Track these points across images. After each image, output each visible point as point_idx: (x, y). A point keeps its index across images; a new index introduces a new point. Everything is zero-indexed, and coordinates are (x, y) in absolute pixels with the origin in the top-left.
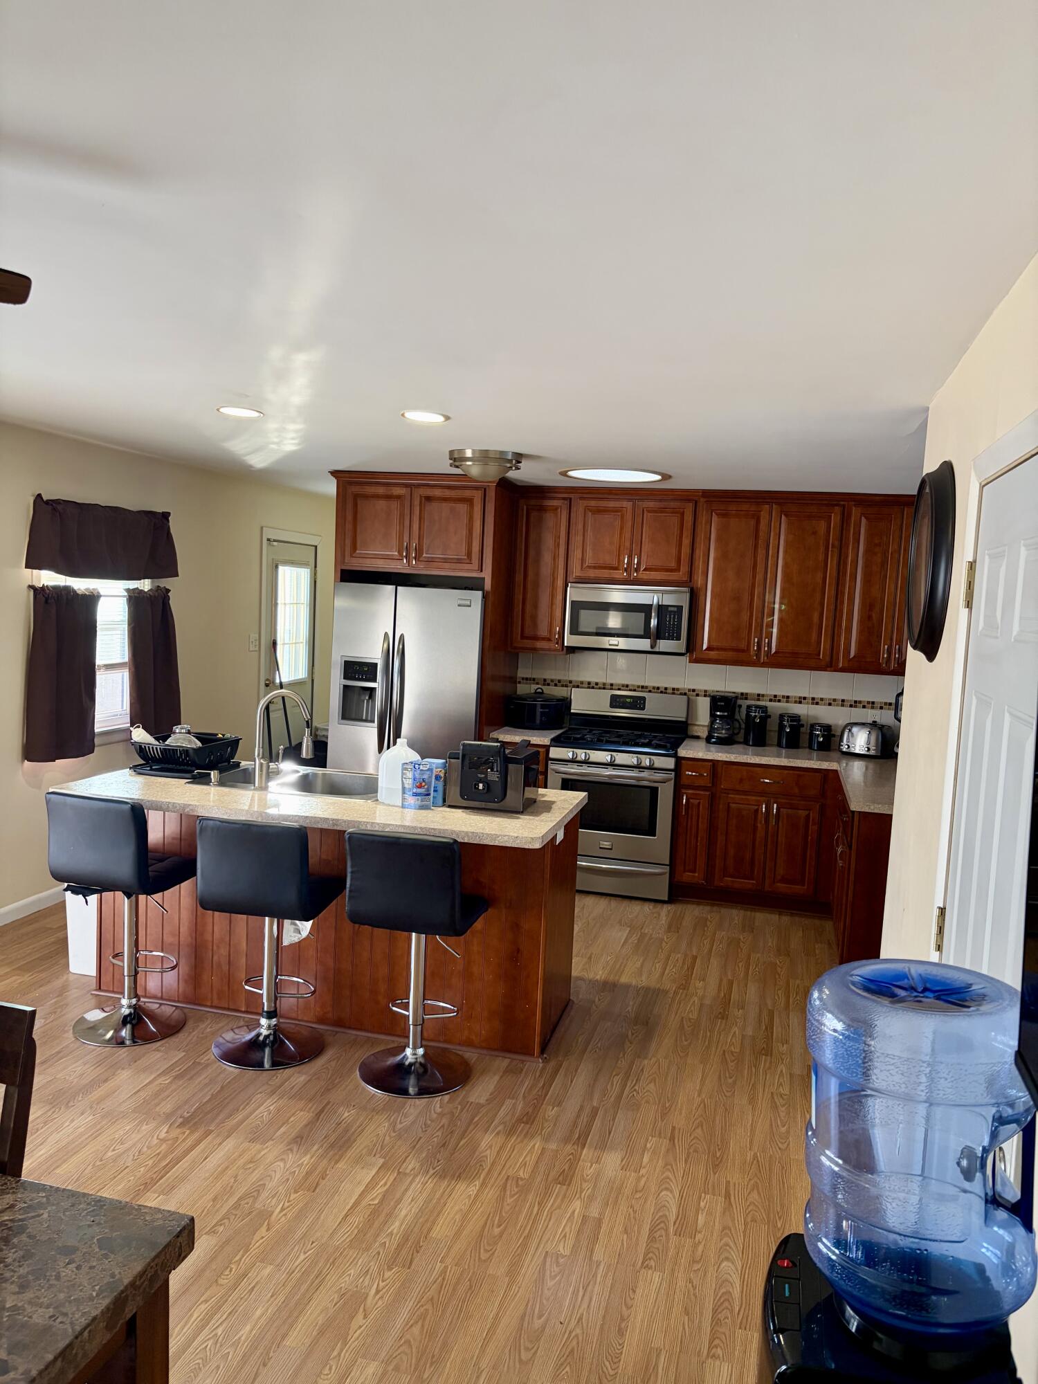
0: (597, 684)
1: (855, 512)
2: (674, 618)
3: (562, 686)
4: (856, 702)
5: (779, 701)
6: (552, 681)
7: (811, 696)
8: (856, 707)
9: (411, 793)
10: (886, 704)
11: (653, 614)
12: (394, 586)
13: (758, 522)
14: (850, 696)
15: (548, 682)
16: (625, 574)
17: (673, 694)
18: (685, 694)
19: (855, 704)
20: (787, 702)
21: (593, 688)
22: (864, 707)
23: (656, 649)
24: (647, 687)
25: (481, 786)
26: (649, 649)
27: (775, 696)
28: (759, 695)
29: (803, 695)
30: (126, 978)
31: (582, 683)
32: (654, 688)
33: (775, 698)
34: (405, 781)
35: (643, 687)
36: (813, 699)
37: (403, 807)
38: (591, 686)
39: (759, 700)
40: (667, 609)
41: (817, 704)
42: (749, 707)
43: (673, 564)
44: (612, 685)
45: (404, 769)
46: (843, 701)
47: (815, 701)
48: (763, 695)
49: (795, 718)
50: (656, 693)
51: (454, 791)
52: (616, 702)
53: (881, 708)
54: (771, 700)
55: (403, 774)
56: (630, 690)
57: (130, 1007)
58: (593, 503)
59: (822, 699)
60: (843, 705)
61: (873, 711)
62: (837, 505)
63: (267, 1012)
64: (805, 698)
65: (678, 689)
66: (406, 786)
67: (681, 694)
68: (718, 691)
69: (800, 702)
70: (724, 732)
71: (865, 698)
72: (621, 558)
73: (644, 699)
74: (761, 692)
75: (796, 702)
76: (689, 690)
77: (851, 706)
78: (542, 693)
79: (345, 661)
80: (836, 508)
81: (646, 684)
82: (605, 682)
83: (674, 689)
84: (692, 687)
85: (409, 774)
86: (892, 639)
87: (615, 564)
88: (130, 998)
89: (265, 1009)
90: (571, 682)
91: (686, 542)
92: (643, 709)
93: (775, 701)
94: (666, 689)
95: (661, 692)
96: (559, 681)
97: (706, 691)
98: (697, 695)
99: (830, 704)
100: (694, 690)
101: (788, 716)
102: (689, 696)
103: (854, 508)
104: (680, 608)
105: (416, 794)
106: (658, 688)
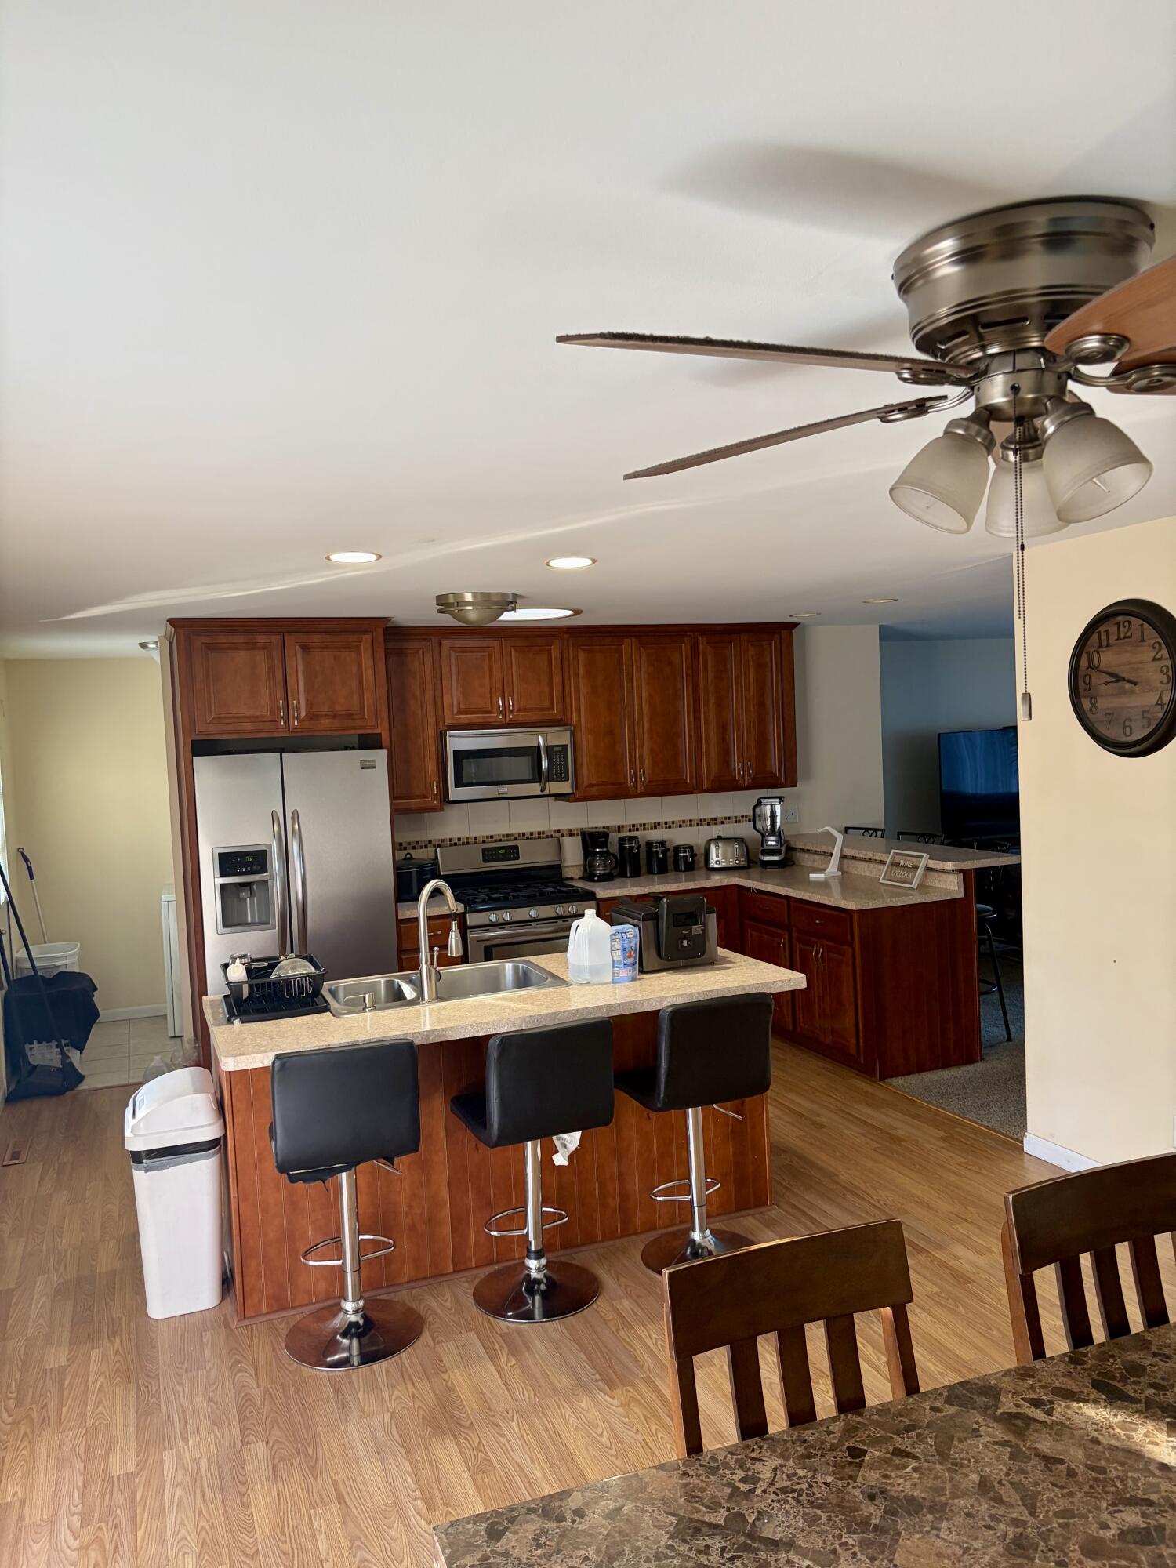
0: (459, 839)
1: (702, 641)
2: (560, 758)
3: (422, 847)
4: (701, 820)
5: (637, 830)
6: (409, 843)
7: (664, 820)
8: (702, 825)
9: (622, 965)
10: (725, 818)
11: (543, 756)
12: (279, 754)
13: (621, 657)
14: (696, 816)
15: (404, 846)
16: (501, 717)
17: (539, 838)
18: (551, 836)
19: (701, 822)
20: (644, 829)
21: (455, 844)
22: (708, 824)
23: (546, 792)
24: (512, 835)
25: (685, 943)
26: (539, 793)
27: (634, 825)
28: (619, 827)
29: (657, 821)
30: (349, 1275)
31: (443, 841)
32: (519, 834)
33: (634, 828)
34: (614, 954)
35: (508, 836)
36: (666, 823)
37: (613, 982)
38: (453, 842)
39: (619, 831)
40: (553, 749)
41: (670, 827)
42: (621, 840)
43: (547, 703)
44: (475, 838)
45: (613, 940)
46: (691, 821)
47: (668, 826)
48: (623, 826)
49: (662, 843)
50: (523, 839)
51: (651, 956)
52: (489, 855)
53: (722, 823)
54: (630, 830)
55: (612, 946)
56: (496, 841)
57: (356, 1312)
58: (458, 644)
59: (673, 822)
60: (691, 825)
61: (717, 827)
62: (686, 636)
63: (537, 1252)
64: (659, 824)
65: (543, 833)
66: (616, 959)
67: (547, 837)
68: (597, 828)
69: (655, 828)
70: (601, 868)
71: (708, 816)
72: (494, 701)
73: (516, 847)
74: (621, 824)
75: (651, 829)
76: (555, 832)
77: (698, 825)
78: (411, 858)
79: (220, 854)
80: (686, 639)
81: (512, 832)
82: (468, 836)
83: (539, 833)
84: (557, 829)
85: (618, 946)
86: (743, 758)
87: (489, 706)
88: (355, 1300)
89: (533, 1248)
90: (430, 842)
91: (556, 679)
92: (518, 858)
93: (634, 831)
94: (532, 834)
95: (528, 838)
96: (418, 843)
97: (570, 830)
98: (563, 836)
99: (680, 826)
100: (559, 831)
101: (656, 843)
102: (555, 838)
103: (700, 638)
104: (565, 747)
105: (626, 966)
106: (524, 834)
